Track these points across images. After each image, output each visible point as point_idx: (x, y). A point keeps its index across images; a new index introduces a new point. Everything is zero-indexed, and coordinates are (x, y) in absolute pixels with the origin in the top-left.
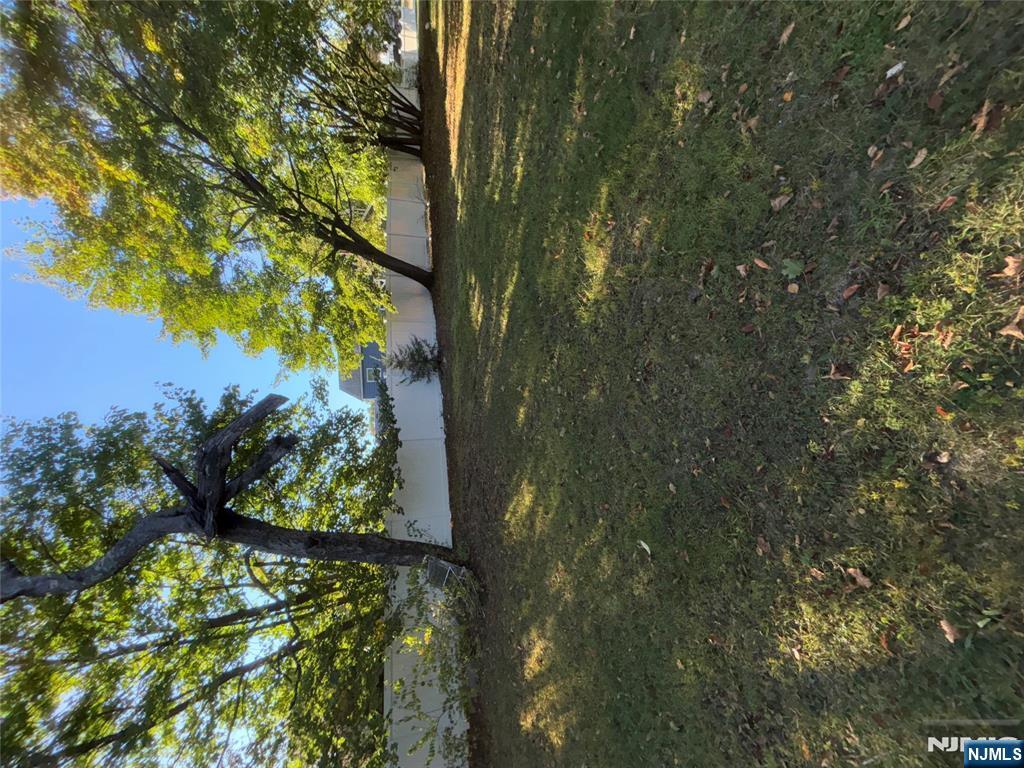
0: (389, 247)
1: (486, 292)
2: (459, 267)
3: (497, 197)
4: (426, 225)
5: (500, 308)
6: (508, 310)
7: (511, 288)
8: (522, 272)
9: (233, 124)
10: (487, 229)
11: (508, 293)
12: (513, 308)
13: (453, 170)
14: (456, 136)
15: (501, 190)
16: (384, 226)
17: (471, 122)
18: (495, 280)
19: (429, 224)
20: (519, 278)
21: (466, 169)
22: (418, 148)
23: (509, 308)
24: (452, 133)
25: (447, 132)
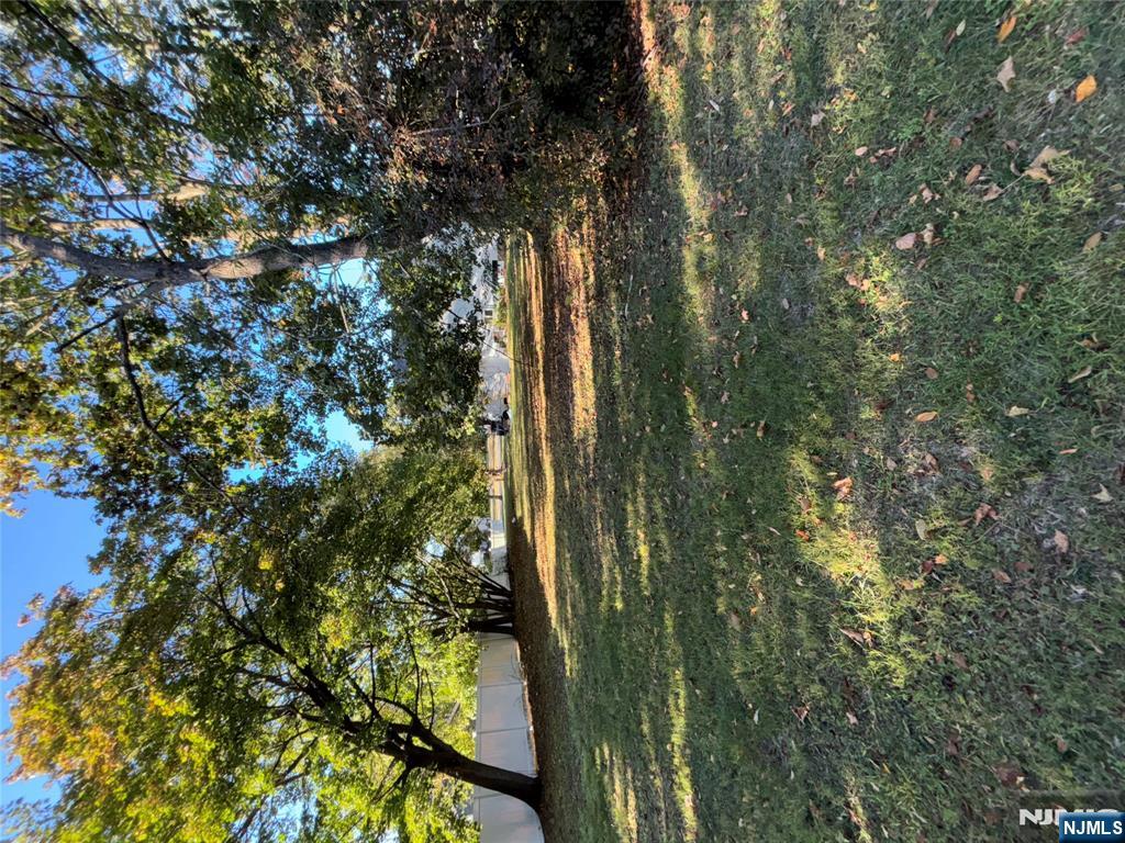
0: (479, 752)
1: (635, 760)
2: (578, 744)
3: (619, 605)
4: (525, 710)
5: (668, 772)
6: (687, 770)
7: (680, 722)
8: (692, 680)
9: (319, 622)
10: (613, 656)
11: (677, 739)
12: (695, 761)
13: (553, 622)
14: (552, 582)
15: (623, 593)
16: (472, 725)
17: (568, 556)
18: (646, 728)
19: (529, 707)
20: (690, 696)
21: (569, 608)
22: (510, 625)
23: (687, 764)
24: (547, 585)
25: (541, 588)
